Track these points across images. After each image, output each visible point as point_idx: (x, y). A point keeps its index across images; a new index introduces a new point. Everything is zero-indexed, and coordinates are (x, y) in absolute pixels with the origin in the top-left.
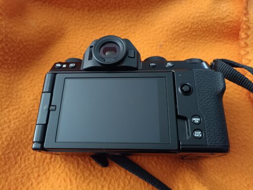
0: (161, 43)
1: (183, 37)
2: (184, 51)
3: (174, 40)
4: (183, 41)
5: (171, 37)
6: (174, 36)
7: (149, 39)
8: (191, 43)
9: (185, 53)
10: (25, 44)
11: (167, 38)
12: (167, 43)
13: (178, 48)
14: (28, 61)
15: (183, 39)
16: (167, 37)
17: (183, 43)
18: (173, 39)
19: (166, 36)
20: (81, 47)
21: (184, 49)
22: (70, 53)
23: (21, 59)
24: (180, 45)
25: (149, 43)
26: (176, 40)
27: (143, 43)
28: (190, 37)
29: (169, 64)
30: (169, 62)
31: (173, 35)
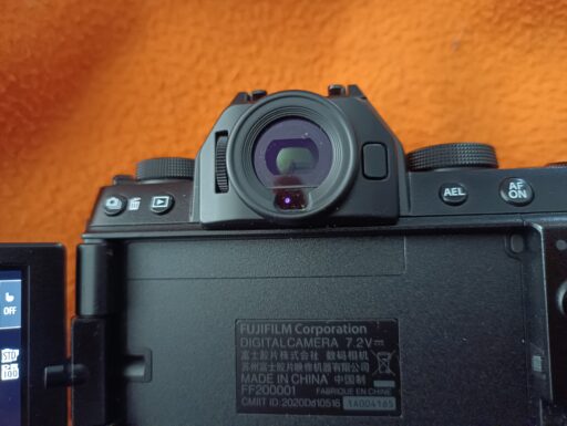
0: (458, 37)
1: (527, 12)
2: (531, 59)
3: (499, 23)
4: (528, 26)
5: (489, 14)
6: (500, 11)
7: (419, 25)
8: (554, 31)
9: (533, 65)
10: (12, 78)
11: (477, 20)
12: (476, 35)
13: (510, 50)
14: (33, 127)
15: (527, 19)
16: (478, 14)
17: (528, 33)
18: (496, 19)
19: (473, 11)
20: (198, 61)
21: (530, 51)
22: (163, 87)
23: (9, 129)
24: (519, 41)
25: (418, 40)
26: (506, 25)
27: (398, 38)
28: (550, 12)
29: (517, 191)
30: (513, 175)
31: (495, 9)
